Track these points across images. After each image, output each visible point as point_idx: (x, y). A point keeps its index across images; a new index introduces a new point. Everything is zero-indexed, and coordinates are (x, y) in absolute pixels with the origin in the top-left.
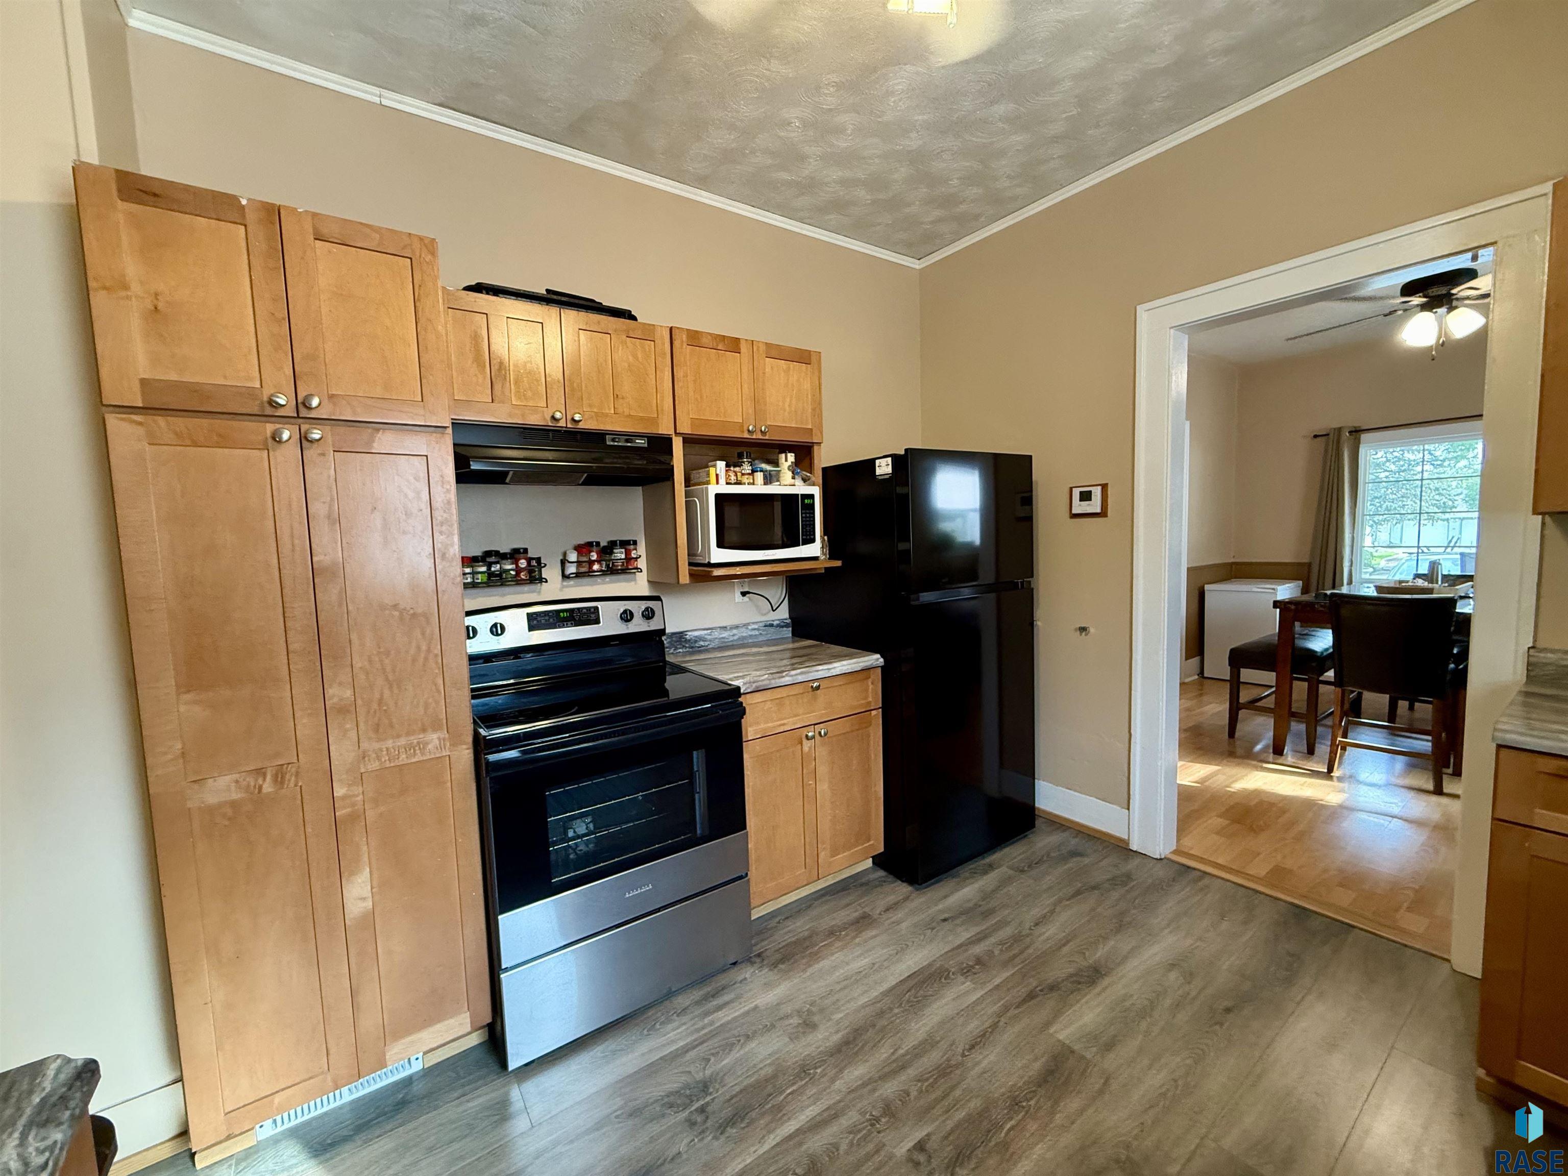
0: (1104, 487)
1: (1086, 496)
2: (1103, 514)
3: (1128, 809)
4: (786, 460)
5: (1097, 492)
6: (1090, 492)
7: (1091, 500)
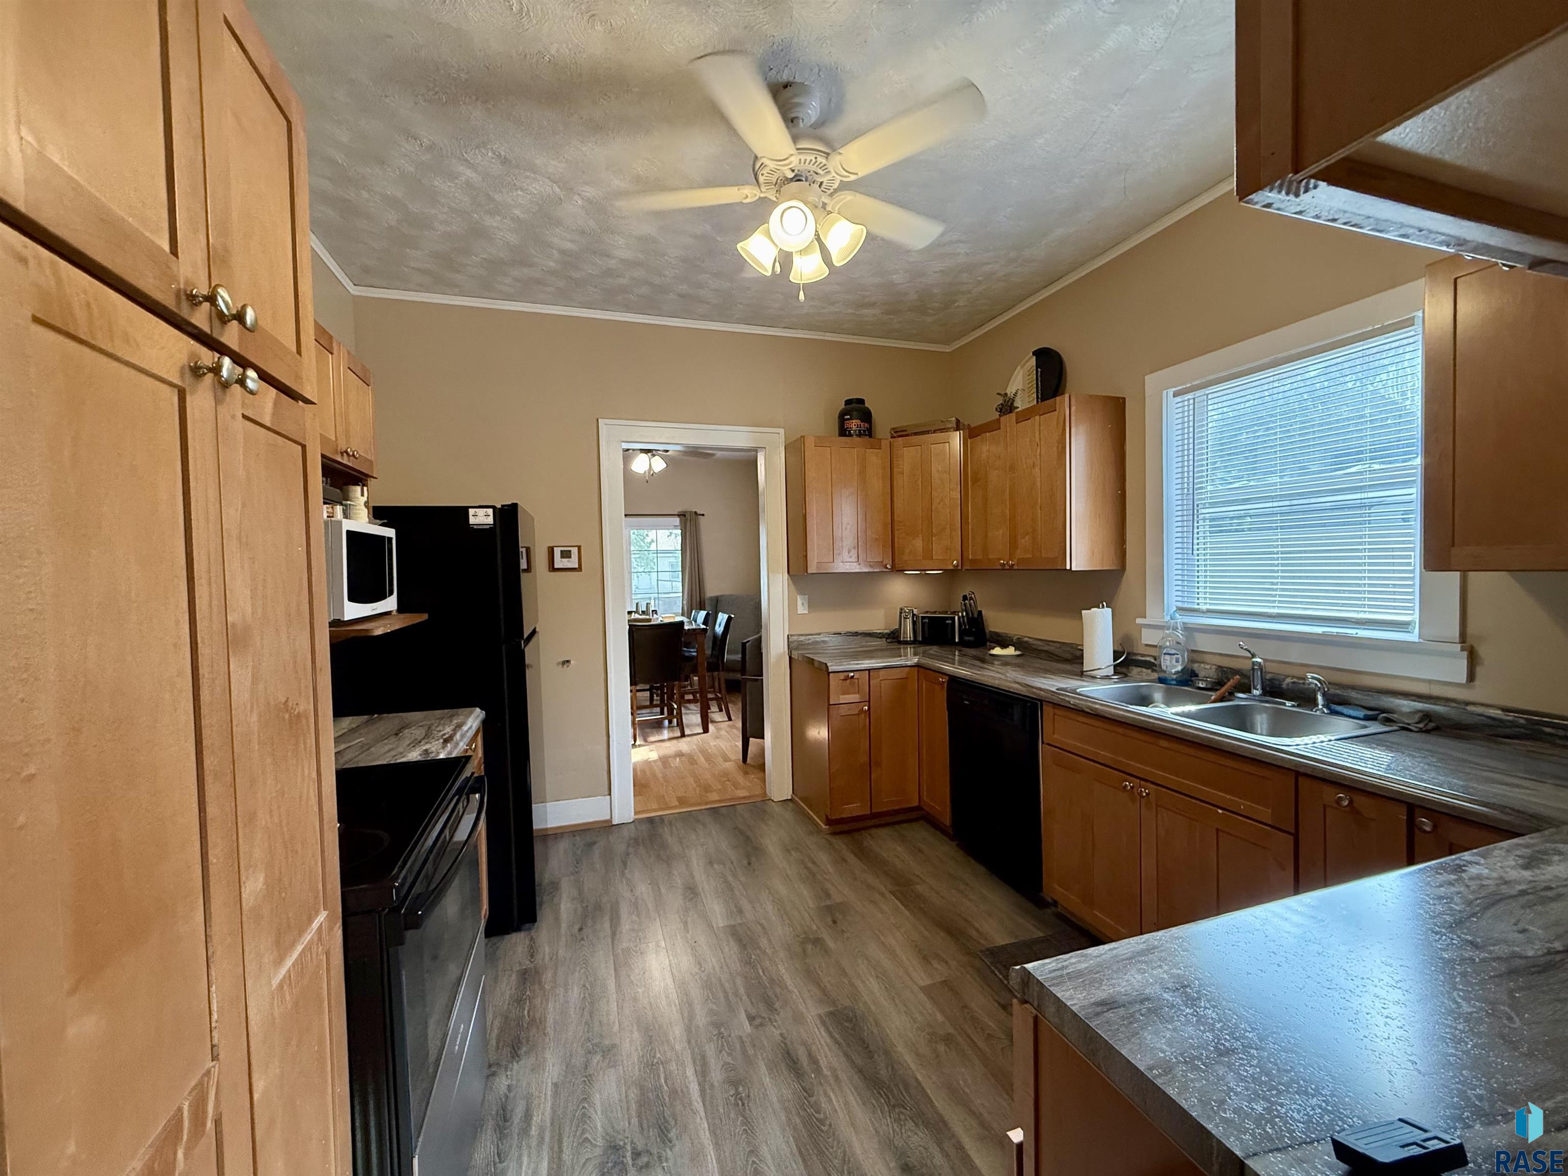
0: (579, 548)
1: (566, 555)
2: (579, 569)
3: (610, 794)
4: (362, 495)
5: (574, 551)
6: (570, 551)
7: (570, 557)
